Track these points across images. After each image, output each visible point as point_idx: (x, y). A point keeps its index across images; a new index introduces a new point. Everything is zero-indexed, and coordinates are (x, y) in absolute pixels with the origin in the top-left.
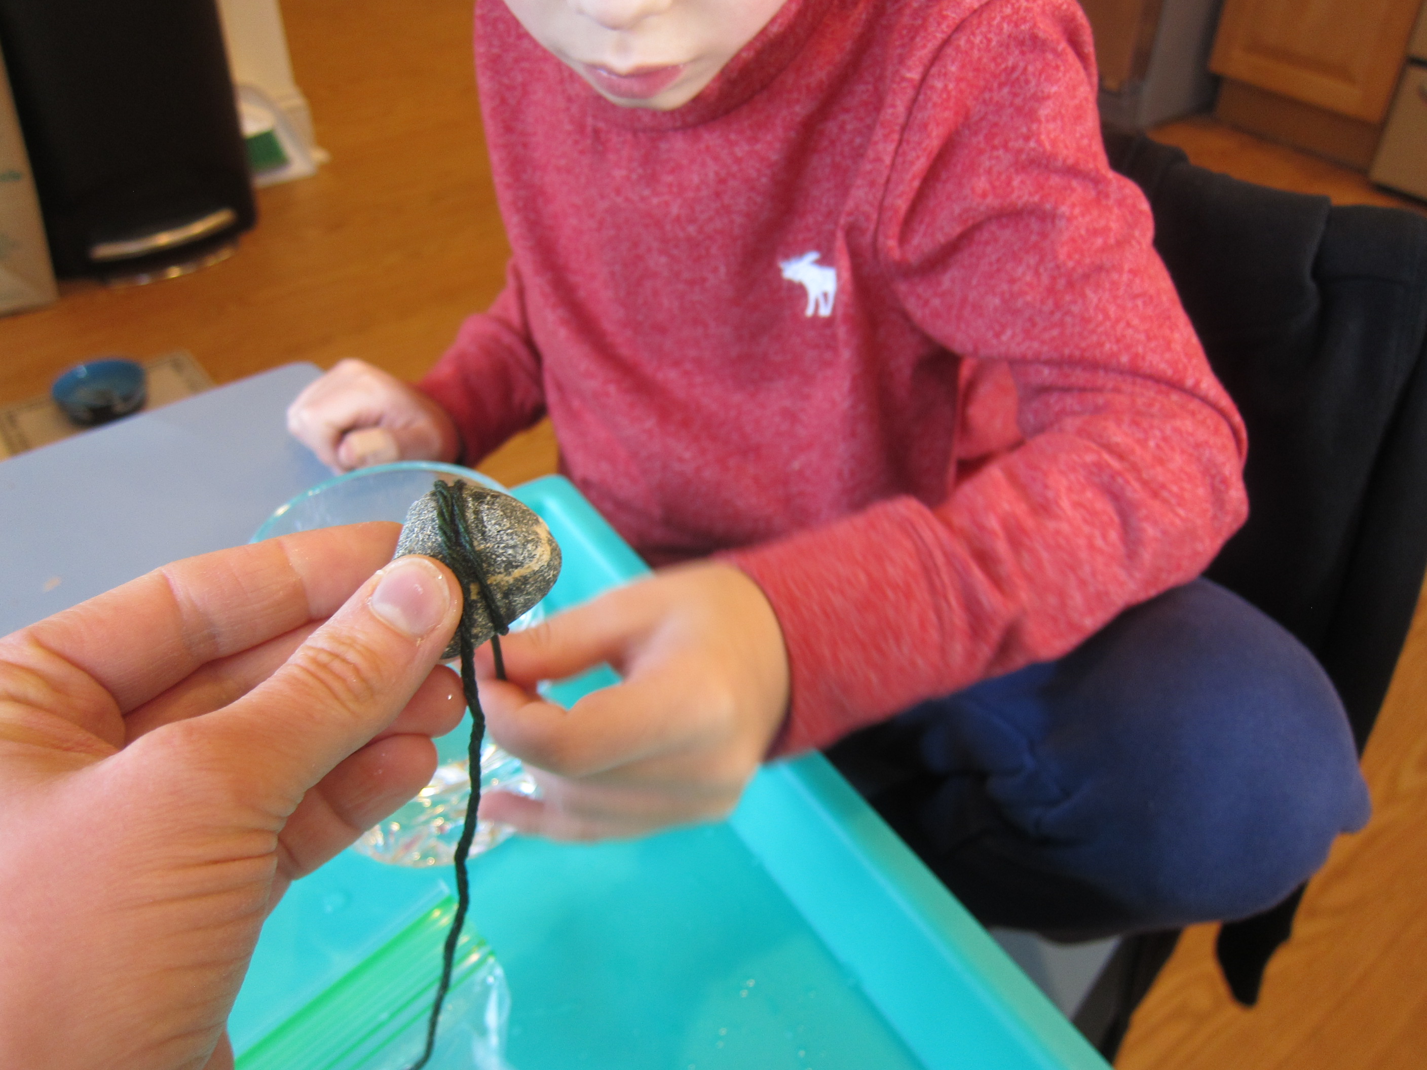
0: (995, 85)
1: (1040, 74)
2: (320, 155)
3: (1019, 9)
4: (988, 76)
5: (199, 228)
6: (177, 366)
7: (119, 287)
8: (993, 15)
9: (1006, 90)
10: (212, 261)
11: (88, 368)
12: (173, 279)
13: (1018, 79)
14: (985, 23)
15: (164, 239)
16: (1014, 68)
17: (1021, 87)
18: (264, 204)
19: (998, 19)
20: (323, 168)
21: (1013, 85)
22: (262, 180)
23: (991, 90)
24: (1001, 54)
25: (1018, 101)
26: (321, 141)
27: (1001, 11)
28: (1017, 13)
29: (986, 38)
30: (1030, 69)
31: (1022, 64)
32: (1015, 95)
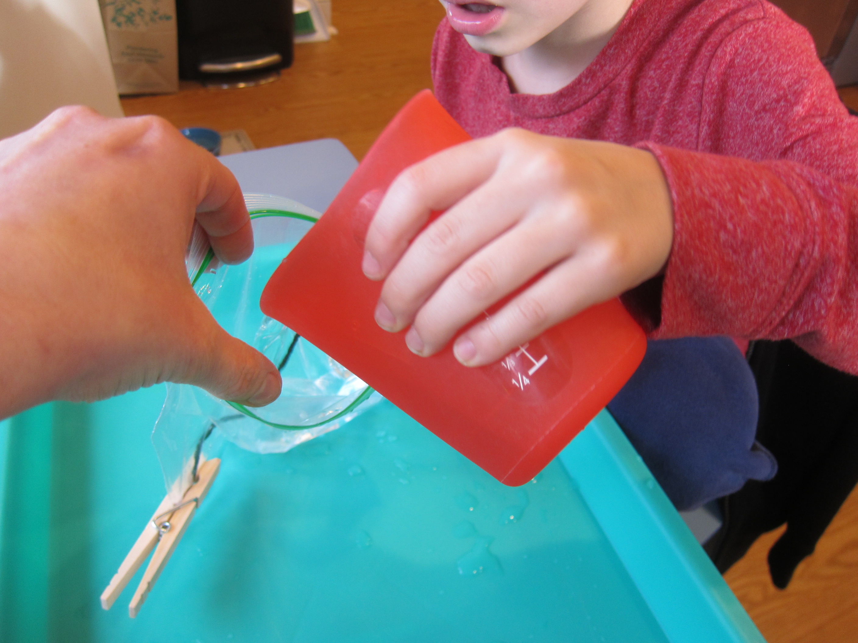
0: (748, 72)
1: (779, 61)
2: (333, 30)
3: (758, 28)
4: (741, 68)
5: (259, 62)
6: (238, 138)
7: (212, 88)
8: (740, 33)
9: (756, 73)
10: (265, 82)
11: (191, 131)
12: (241, 88)
13: (764, 65)
14: (734, 38)
15: (239, 65)
16: (759, 60)
17: (766, 69)
18: (297, 54)
19: (743, 35)
20: (333, 37)
21: (760, 69)
22: (299, 40)
23: (746, 76)
24: (749, 54)
25: (765, 78)
26: (334, 23)
27: (745, 30)
28: (756, 31)
29: (734, 47)
30: (771, 58)
31: (765, 57)
32: (763, 75)
